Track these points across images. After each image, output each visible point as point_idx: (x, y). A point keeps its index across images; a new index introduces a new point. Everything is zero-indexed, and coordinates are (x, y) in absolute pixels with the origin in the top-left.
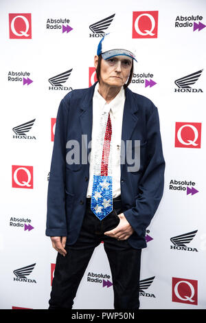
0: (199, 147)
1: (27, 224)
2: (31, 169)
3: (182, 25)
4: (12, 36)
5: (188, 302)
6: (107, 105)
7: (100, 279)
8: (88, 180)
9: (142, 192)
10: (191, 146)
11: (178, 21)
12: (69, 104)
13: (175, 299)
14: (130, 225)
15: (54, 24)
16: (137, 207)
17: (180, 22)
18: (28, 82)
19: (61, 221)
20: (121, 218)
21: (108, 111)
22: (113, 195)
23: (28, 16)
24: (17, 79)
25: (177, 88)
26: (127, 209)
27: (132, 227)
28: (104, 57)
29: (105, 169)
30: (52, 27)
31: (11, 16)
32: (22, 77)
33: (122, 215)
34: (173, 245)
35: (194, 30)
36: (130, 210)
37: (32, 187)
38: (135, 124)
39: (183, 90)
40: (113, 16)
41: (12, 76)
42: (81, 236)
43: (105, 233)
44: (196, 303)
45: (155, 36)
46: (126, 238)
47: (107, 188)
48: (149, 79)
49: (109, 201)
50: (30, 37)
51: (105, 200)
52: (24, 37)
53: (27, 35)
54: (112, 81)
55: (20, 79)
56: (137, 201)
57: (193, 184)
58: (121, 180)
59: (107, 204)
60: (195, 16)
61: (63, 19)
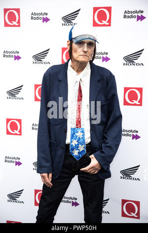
0: (141, 105)
1: (17, 161)
2: (20, 121)
3: (129, 17)
4: (6, 25)
5: (133, 217)
6: (78, 76)
7: (70, 200)
8: (66, 131)
9: (106, 138)
10: (135, 105)
11: (126, 14)
12: (50, 76)
13: (124, 215)
14: (99, 163)
15: (36, 16)
16: (103, 150)
17: (127, 15)
18: (18, 58)
19: (48, 162)
20: (92, 158)
21: (79, 80)
22: (86, 141)
23: (18, 10)
24: (10, 56)
25: (125, 63)
26: (96, 151)
27: (100, 165)
28: (74, 41)
29: (79, 122)
30: (35, 19)
31: (6, 10)
32: (13, 54)
33: (92, 156)
34: (122, 176)
35: (137, 20)
36: (98, 152)
37: (20, 134)
38: (99, 89)
39: (129, 64)
40: (79, 10)
41: (7, 54)
42: (62, 172)
43: (81, 170)
44: (138, 218)
45: (110, 25)
46: (96, 172)
47: (81, 137)
48: (105, 56)
49: (83, 146)
50: (19, 26)
51: (80, 145)
52: (14, 26)
53: (17, 24)
54: (81, 59)
55: (12, 56)
56: (103, 145)
57: (137, 132)
58: (91, 130)
59: (82, 148)
60: (138, 10)
61: (43, 12)
